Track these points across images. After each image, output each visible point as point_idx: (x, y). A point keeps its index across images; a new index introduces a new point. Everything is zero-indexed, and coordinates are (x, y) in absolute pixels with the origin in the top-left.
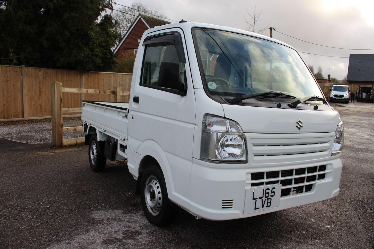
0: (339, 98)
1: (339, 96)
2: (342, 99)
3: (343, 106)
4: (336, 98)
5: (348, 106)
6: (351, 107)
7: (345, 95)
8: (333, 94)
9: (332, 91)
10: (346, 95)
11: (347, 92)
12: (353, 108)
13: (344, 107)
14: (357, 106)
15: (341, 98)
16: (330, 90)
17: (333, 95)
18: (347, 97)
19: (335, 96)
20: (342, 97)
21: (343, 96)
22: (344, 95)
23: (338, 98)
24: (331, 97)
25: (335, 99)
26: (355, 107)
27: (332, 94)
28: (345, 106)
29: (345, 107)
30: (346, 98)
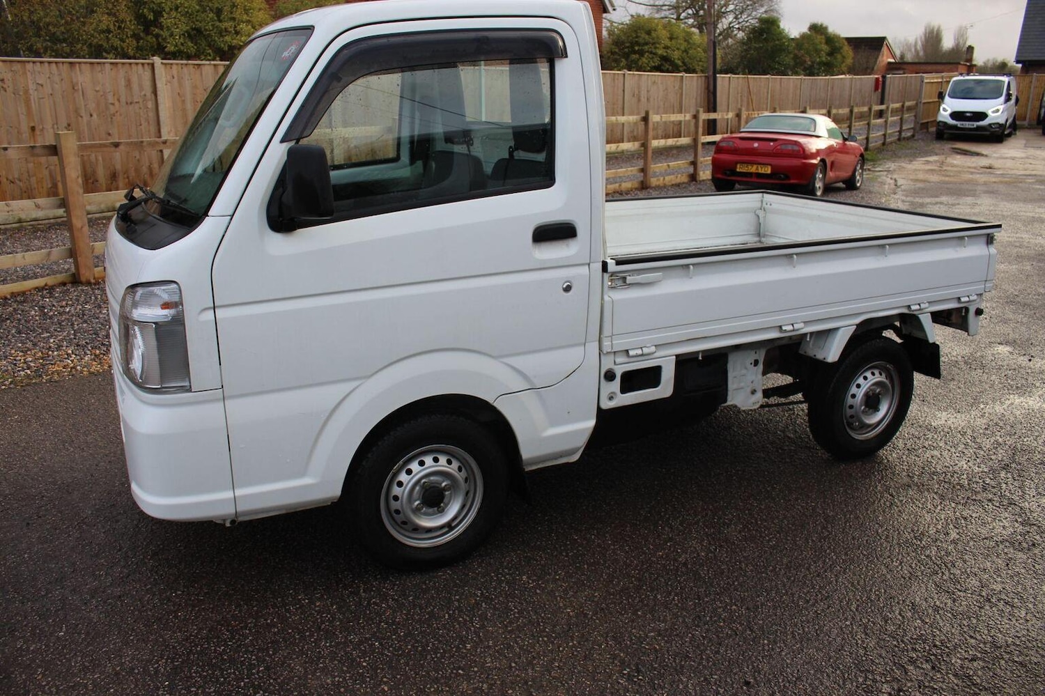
0: (967, 123)
1: (968, 114)
2: (979, 128)
3: (978, 154)
4: (959, 124)
5: (995, 152)
6: (1006, 155)
7: (993, 112)
8: (947, 108)
9: (947, 99)
10: (996, 110)
11: (1002, 99)
12: (1013, 159)
13: (983, 155)
14: (1031, 152)
15: (976, 124)
16: (941, 96)
17: (949, 111)
18: (998, 117)
19: (956, 115)
20: (978, 121)
21: (982, 116)
22: (990, 113)
23: (964, 123)
24: (940, 119)
25: (955, 127)
26: (1023, 155)
27: (945, 110)
28: (984, 152)
29: (986, 156)
30: (993, 122)
